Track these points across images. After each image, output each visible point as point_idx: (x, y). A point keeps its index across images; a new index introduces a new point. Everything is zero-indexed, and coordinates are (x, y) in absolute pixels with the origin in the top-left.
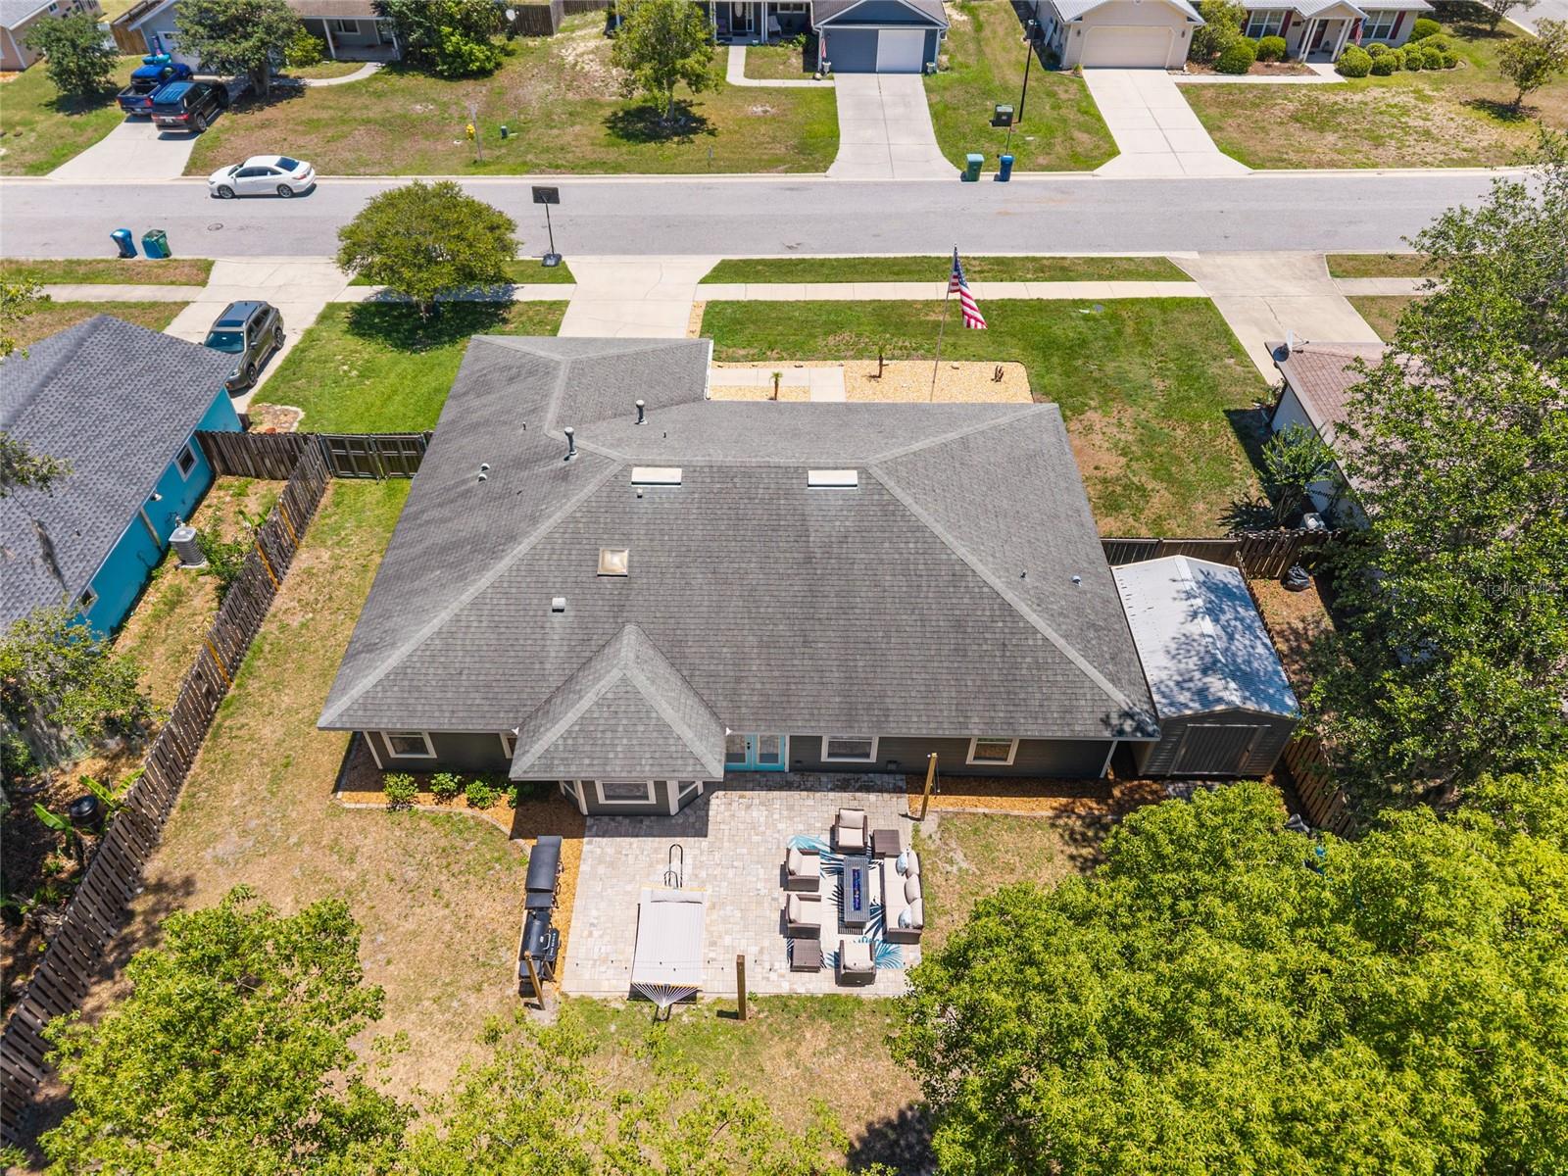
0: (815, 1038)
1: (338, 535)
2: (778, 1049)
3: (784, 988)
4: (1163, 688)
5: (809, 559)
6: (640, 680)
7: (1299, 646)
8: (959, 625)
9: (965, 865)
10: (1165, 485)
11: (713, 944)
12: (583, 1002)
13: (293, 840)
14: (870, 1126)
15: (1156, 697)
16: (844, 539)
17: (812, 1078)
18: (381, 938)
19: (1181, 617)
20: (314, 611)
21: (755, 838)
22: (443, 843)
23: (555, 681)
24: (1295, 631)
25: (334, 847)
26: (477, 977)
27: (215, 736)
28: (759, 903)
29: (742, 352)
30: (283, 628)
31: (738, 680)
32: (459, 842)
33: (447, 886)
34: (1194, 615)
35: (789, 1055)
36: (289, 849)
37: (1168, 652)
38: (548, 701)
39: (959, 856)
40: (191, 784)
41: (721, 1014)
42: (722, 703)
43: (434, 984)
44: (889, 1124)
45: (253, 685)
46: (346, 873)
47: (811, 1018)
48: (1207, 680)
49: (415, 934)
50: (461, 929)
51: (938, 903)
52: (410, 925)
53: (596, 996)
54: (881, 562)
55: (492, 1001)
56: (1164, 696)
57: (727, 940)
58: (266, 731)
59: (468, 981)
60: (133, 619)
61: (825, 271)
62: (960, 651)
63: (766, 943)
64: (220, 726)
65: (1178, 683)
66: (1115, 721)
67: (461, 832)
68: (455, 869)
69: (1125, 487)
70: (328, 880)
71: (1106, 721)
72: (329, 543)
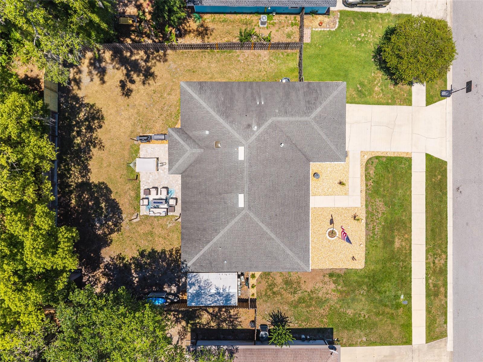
0: (132, 194)
1: (274, 60)
2: (130, 186)
3: (141, 188)
4: (197, 276)
5: (220, 194)
6: (187, 154)
7: (232, 318)
8: (204, 230)
9: (169, 226)
10: (296, 300)
11: (150, 173)
12: (139, 149)
13: (174, 80)
14: (118, 203)
15: (195, 274)
16: (225, 203)
17: (125, 193)
18: (152, 105)
19: (217, 286)
20: (244, 62)
21: (174, 181)
22: (173, 113)
23: (191, 135)
24: (237, 318)
25: (172, 90)
26: (144, 127)
27: (202, 52)
28: (159, 182)
29: (371, 172)
30: (238, 56)
31: (192, 177)
32: (173, 117)
33: (163, 116)
34: (217, 289)
35: (130, 189)
36: (172, 79)
37: (207, 280)
38: (186, 133)
39: (171, 225)
40: (189, 52)
41: (137, 175)
42: (186, 173)
43: (143, 118)
44: (119, 207)
45: (217, 55)
46: (166, 94)
47: (136, 193)
48: (197, 286)
49: (152, 112)
50: (153, 121)
51: (160, 219)
52: (154, 111)
53: (140, 151)
54: (220, 212)
55: (139, 131)
56: (194, 276)
57: (151, 176)
58: (204, 63)
59: (143, 125)
60: (240, 15)
61: (436, 203)
62: (199, 229)
63: (150, 184)
64: (205, 52)
65: (197, 280)
66: (185, 263)
67: (176, 117)
68: (167, 117)
69: (295, 288)
70: (164, 90)
71: (185, 261)
72: (271, 58)
